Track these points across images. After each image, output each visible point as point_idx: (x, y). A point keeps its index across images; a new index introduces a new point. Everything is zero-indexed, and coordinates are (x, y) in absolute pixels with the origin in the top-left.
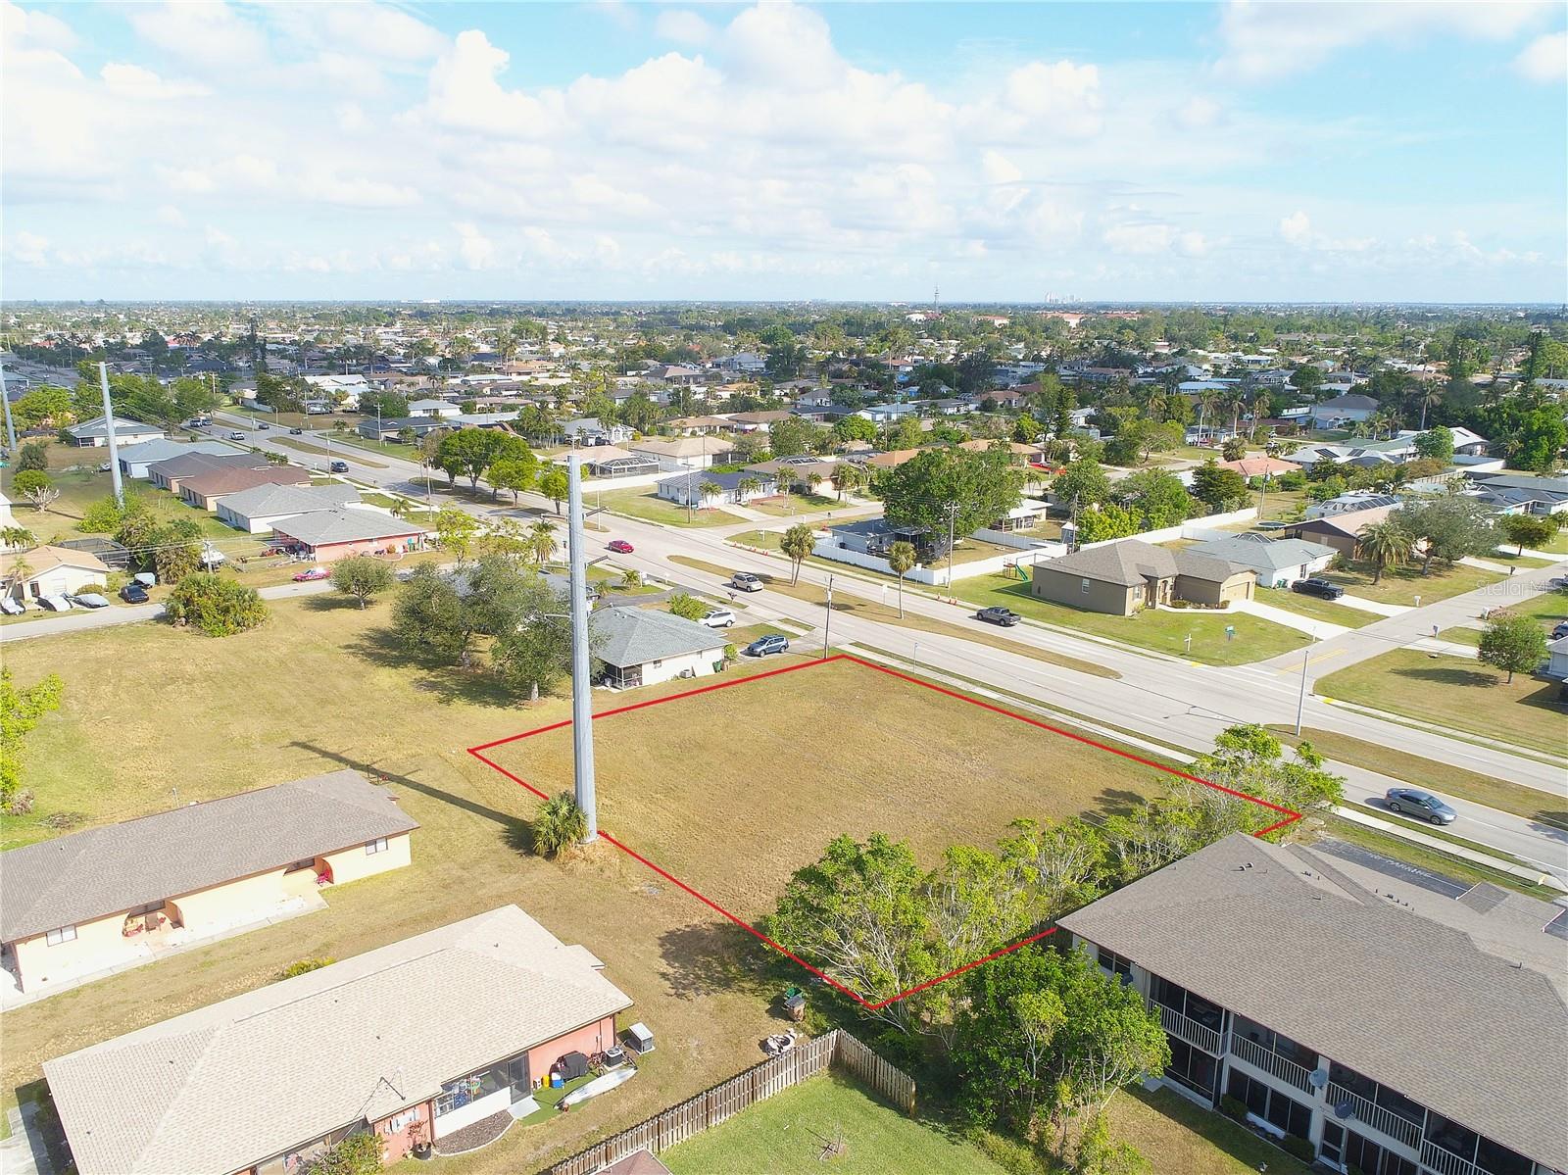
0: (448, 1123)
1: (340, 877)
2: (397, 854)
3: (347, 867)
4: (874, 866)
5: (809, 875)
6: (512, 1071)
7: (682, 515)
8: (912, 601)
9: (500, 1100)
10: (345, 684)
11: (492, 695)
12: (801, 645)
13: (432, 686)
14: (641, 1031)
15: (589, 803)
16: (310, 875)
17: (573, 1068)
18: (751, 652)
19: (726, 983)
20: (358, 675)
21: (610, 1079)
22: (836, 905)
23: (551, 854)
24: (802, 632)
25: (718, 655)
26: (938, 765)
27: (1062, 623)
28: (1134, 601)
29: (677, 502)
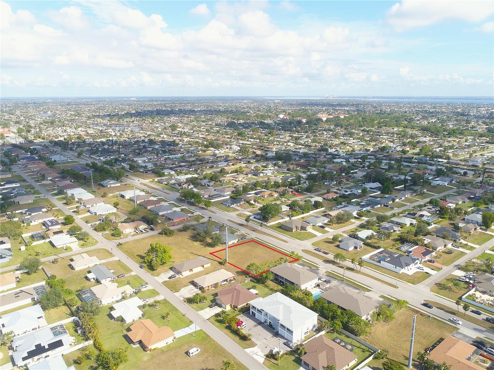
0: (223, 283)
1: (205, 267)
2: (209, 265)
3: (205, 266)
4: (254, 265)
5: (248, 266)
6: (226, 280)
7: (227, 209)
8: (263, 229)
9: (226, 282)
10: (191, 244)
11: (211, 246)
12: (248, 237)
13: (202, 245)
14: (235, 278)
15: (227, 260)
16: (202, 267)
17: (231, 280)
18: (241, 239)
19: (242, 275)
20: (192, 243)
21: (233, 281)
22: (250, 268)
23: (224, 265)
24: (248, 235)
25: (238, 240)
26: (263, 255)
27: (284, 233)
28: (294, 230)
29: (226, 205)
